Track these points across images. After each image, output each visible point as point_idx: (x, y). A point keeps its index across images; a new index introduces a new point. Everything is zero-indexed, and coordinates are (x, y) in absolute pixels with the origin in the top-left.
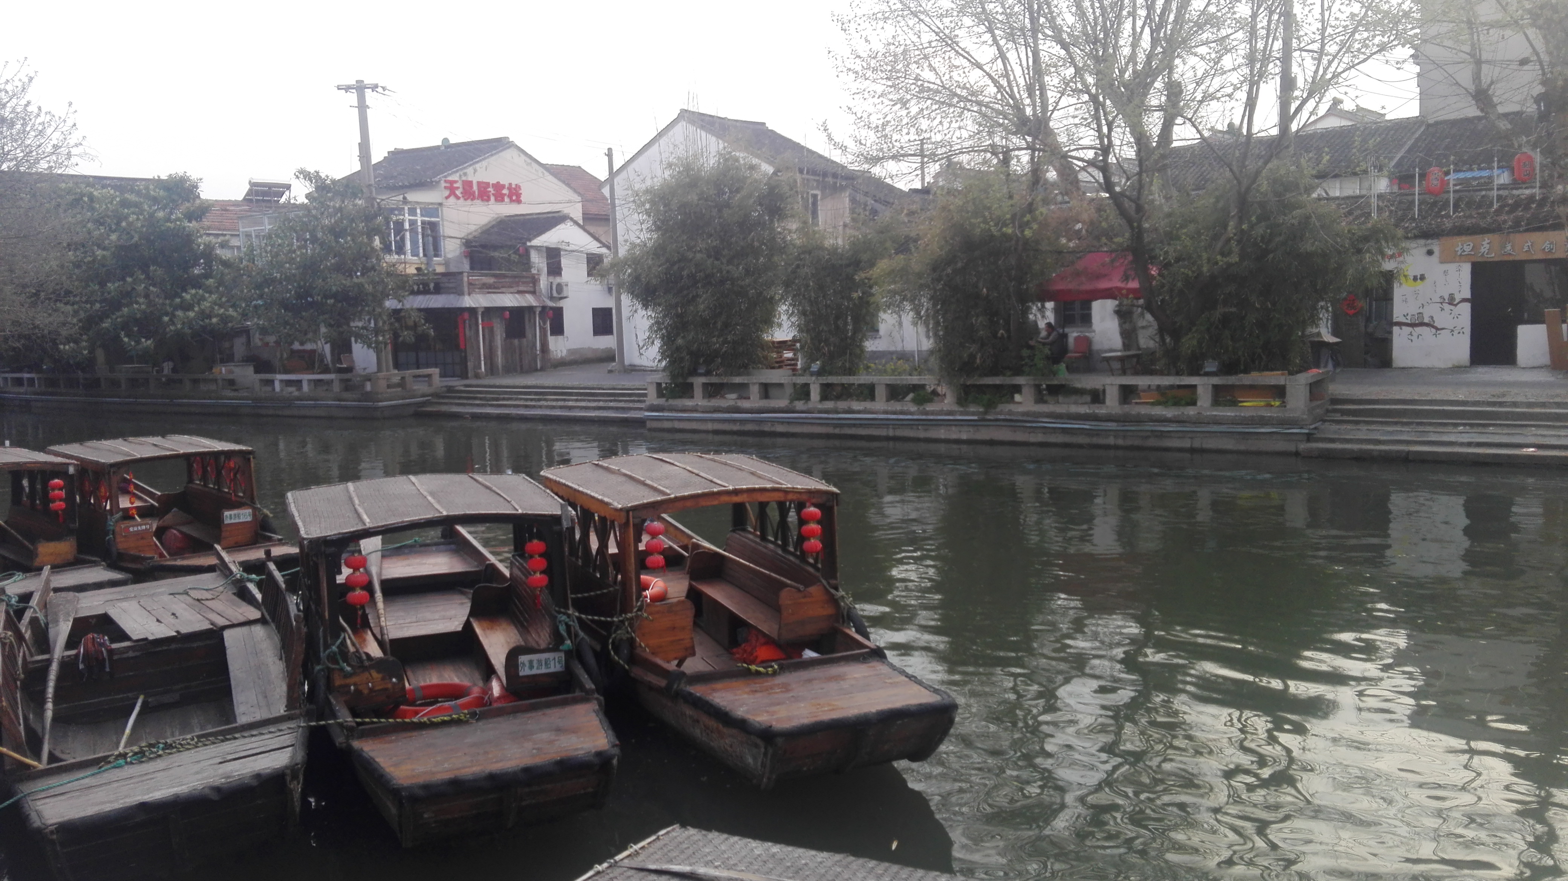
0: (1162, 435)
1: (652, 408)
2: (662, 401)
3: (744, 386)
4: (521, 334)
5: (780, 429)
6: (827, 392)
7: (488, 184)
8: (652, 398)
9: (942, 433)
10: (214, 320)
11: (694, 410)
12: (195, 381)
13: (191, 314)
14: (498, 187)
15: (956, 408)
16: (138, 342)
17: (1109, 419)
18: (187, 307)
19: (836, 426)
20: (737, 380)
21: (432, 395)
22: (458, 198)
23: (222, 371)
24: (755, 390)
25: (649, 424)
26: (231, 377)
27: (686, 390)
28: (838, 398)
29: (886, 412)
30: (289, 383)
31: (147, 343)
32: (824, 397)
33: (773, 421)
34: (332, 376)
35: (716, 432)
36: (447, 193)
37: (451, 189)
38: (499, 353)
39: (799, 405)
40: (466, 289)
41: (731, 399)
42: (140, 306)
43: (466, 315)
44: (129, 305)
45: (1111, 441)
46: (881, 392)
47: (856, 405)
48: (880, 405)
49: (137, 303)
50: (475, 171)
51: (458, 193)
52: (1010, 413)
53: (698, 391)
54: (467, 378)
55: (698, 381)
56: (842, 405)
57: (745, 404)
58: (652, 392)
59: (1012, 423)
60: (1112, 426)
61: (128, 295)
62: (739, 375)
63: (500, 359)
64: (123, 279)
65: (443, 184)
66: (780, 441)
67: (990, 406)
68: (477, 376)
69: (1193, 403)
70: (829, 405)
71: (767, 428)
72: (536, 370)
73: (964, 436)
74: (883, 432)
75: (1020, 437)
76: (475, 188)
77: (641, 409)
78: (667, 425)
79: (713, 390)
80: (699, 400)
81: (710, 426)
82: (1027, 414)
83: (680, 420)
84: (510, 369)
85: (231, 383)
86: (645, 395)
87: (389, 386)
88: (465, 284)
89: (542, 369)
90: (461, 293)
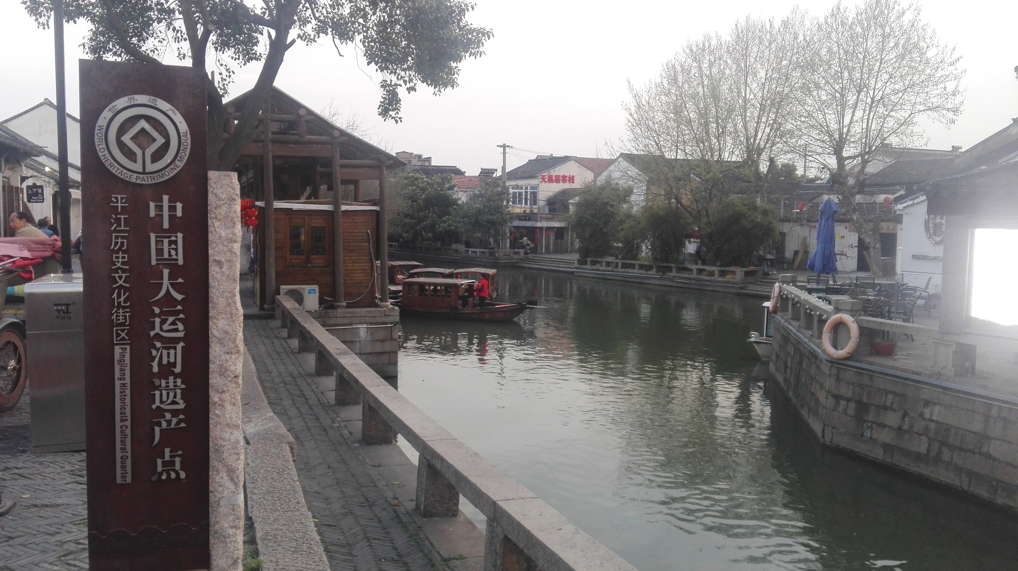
0: (706, 285)
1: (576, 268)
2: (578, 266)
3: (601, 262)
4: (562, 238)
5: (610, 277)
6: (624, 266)
7: (559, 176)
8: (576, 265)
9: (651, 282)
10: (453, 228)
11: (587, 269)
12: (446, 249)
13: (445, 225)
14: (564, 177)
15: (655, 273)
16: (427, 234)
17: (693, 279)
18: (444, 222)
19: (625, 277)
20: (599, 260)
21: (520, 259)
22: (546, 182)
23: (454, 246)
24: (604, 263)
25: (575, 274)
26: (456, 248)
27: (585, 263)
28: (626, 268)
29: (637, 273)
30: (473, 252)
31: (430, 235)
32: (622, 268)
33: (608, 275)
34: (486, 250)
35: (593, 278)
36: (542, 180)
37: (543, 179)
38: (552, 244)
39: (615, 270)
40: (539, 220)
41: (597, 266)
42: (429, 222)
43: (538, 230)
44: (426, 221)
45: (694, 287)
46: (637, 266)
47: (630, 270)
48: (636, 271)
49: (429, 220)
50: (554, 171)
51: (546, 180)
52: (669, 276)
53: (589, 263)
54: (537, 254)
55: (589, 259)
56: (626, 270)
57: (601, 268)
58: (576, 262)
59: (669, 279)
60: (693, 281)
61: (426, 217)
62: (600, 258)
63: (551, 247)
64: (425, 211)
65: (540, 177)
66: (610, 281)
67: (664, 273)
68: (541, 253)
69: (714, 276)
70: (623, 270)
71: (607, 277)
72: (568, 252)
73: (657, 283)
74: (636, 280)
75: (671, 284)
76: (554, 178)
77: (573, 268)
78: (579, 274)
79: (594, 263)
80: (588, 266)
81: (591, 275)
82: (672, 276)
83: (584, 273)
84: (556, 251)
85: (456, 251)
86: (574, 263)
87: (504, 255)
88: (539, 218)
89: (570, 252)
90: (537, 221)
